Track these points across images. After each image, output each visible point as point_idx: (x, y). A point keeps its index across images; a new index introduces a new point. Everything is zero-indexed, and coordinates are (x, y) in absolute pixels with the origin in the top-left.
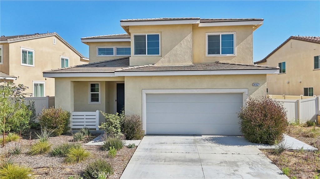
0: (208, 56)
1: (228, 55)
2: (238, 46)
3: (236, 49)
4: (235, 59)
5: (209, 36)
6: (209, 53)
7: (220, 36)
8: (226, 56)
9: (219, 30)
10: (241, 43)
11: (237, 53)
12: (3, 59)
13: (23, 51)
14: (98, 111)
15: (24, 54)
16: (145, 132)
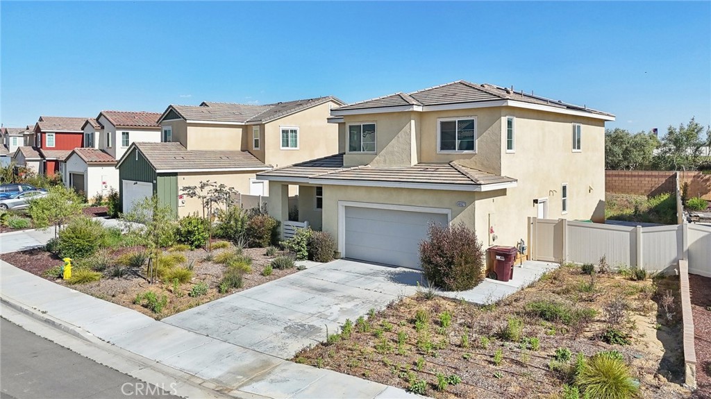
0: (441, 153)
1: (466, 152)
2: (480, 138)
3: (477, 143)
4: (476, 159)
5: (442, 123)
6: (442, 148)
7: (456, 122)
8: (464, 153)
10: (484, 134)
11: (479, 148)
12: (260, 143)
13: (283, 131)
14: (306, 222)
15: (285, 134)
16: (343, 254)
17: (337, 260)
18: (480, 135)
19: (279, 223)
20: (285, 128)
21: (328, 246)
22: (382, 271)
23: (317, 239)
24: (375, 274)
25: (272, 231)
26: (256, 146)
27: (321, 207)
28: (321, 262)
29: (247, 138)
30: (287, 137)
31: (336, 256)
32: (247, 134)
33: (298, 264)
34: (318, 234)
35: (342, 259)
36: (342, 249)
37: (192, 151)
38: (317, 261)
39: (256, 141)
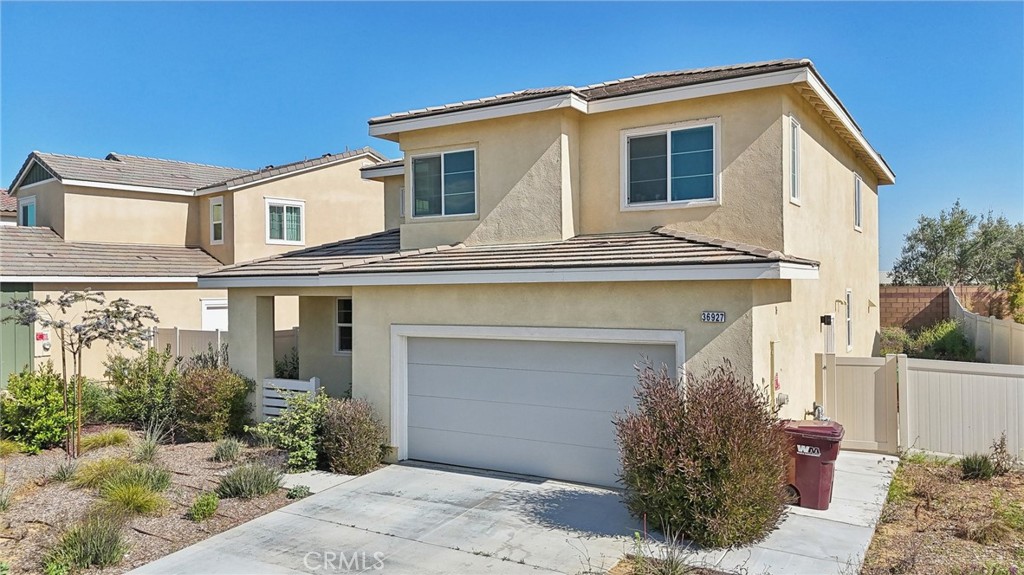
0: (630, 209)
1: (693, 203)
2: (728, 169)
3: (720, 180)
4: (719, 218)
5: (632, 142)
6: (633, 199)
7: (666, 136)
8: (688, 206)
9: (665, 116)
10: (740, 158)
11: (725, 192)
12: (224, 231)
13: (273, 209)
14: (313, 380)
15: (276, 215)
16: (403, 452)
17: (388, 468)
18: (727, 162)
19: (250, 385)
20: (277, 202)
21: (367, 433)
22: (507, 494)
23: (340, 418)
24: (491, 502)
25: (233, 403)
26: (217, 237)
27: (349, 347)
28: (349, 473)
29: (199, 219)
30: (281, 220)
31: (385, 456)
32: (199, 213)
33: (291, 480)
34: (340, 404)
35: (401, 463)
36: (399, 441)
37: (73, 245)
38: (338, 472)
39: (217, 227)
